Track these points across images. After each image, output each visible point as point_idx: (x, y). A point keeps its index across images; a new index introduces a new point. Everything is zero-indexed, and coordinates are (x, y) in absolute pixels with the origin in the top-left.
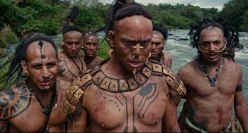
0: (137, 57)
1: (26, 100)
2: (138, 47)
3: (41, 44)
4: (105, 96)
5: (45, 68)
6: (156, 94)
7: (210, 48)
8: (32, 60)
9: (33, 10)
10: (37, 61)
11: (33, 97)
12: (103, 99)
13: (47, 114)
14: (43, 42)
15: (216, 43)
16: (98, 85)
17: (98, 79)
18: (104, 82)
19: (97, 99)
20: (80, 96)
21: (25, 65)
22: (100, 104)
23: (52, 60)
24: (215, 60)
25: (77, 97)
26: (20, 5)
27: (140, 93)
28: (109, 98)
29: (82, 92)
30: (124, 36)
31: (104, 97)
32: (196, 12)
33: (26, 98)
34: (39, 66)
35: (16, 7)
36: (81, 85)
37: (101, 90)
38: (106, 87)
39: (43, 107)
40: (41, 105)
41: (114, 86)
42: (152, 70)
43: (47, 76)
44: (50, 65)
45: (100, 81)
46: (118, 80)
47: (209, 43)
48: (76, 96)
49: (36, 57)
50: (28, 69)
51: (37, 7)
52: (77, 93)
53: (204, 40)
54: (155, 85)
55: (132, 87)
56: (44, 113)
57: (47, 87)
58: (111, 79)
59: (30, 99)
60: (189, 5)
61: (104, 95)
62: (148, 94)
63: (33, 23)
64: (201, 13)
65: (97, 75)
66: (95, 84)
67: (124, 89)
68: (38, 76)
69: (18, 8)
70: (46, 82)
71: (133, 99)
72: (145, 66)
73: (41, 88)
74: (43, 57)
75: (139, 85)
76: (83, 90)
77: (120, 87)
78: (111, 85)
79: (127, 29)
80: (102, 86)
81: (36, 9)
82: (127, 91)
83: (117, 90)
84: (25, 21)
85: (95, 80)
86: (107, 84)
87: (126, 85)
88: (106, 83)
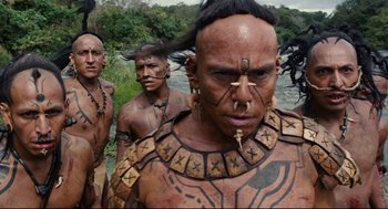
0: (242, 106)
1: (7, 173)
2: (244, 83)
3: (36, 76)
4: (180, 186)
5: (42, 117)
6: (287, 184)
7: (333, 80)
8: (19, 102)
9: (38, 15)
10: (29, 105)
11: (20, 166)
12: (176, 192)
13: (45, 196)
14: (40, 70)
15: (345, 69)
16: (167, 162)
17: (166, 150)
18: (177, 157)
19: (164, 191)
20: (133, 181)
21: (6, 111)
22: (169, 201)
23: (56, 104)
24: (340, 107)
25: (129, 183)
26: (17, 6)
27: (252, 182)
28: (186, 191)
29: (137, 175)
30: (213, 61)
31: (177, 188)
32: (293, 19)
33: (8, 169)
34: (33, 114)
35: (11, 10)
36: (136, 159)
37: (172, 173)
38: (180, 169)
39: (37, 184)
40: (34, 180)
41: (196, 166)
42: (279, 131)
43: (44, 132)
44: (51, 113)
45: (170, 154)
46: (205, 155)
47: (330, 70)
48: (126, 182)
49: (28, 98)
50: (11, 118)
51: (43, 9)
52: (127, 175)
53: (321, 64)
54: (287, 165)
55: (234, 171)
56: (39, 194)
57: (44, 152)
58: (192, 150)
59: (15, 170)
60: (282, 7)
61: (177, 184)
62: (268, 184)
63: (36, 34)
64: (301, 20)
65: (166, 142)
66: (162, 160)
67: (216, 173)
68: (30, 132)
69: (14, 12)
70: (43, 143)
71: (236, 195)
72: (263, 123)
73: (34, 152)
74: (40, 98)
75: (249, 166)
76: (138, 170)
77: (209, 170)
78: (191, 164)
79: (219, 46)
80: (174, 165)
81: (42, 14)
82: (223, 178)
83: (201, 174)
84: (24, 32)
85: (162, 153)
86: (184, 162)
87: (221, 166)
88: (181, 159)
